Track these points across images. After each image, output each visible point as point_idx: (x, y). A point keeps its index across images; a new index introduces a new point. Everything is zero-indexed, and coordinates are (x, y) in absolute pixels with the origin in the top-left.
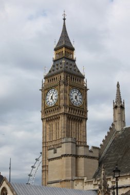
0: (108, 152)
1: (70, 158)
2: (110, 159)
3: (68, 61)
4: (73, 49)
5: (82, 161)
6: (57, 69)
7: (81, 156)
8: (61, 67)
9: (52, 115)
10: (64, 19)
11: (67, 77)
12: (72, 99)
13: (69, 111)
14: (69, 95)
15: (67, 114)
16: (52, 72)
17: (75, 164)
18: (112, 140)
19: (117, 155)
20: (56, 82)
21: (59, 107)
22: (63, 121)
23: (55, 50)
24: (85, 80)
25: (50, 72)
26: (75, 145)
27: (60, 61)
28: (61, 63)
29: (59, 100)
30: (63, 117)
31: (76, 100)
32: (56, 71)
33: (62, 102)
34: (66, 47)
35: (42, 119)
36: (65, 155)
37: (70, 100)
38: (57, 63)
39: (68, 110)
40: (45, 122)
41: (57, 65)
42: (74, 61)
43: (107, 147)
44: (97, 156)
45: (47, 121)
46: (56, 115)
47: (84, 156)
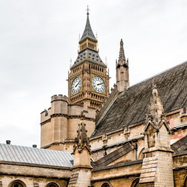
1: (59, 118)
3: (91, 52)
4: (96, 42)
6: (81, 59)
8: (84, 58)
9: (76, 102)
10: (88, 14)
11: (90, 66)
12: (95, 86)
13: (92, 97)
14: (91, 82)
15: (90, 99)
16: (77, 63)
20: (79, 72)
21: (83, 93)
23: (80, 43)
24: (107, 69)
25: (75, 63)
26: (66, 104)
27: (84, 53)
29: (82, 87)
32: (80, 61)
34: (89, 39)
36: (54, 115)
37: (92, 87)
38: (81, 54)
41: (81, 56)
42: (97, 52)
46: (80, 101)
47: (77, 116)
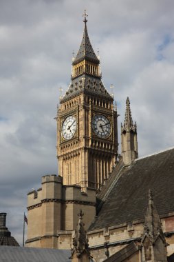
0: (111, 195)
1: (52, 204)
2: (111, 204)
3: (90, 79)
4: (97, 62)
5: (70, 208)
6: (76, 89)
7: (69, 201)
8: (81, 87)
9: (70, 151)
10: (86, 21)
11: (88, 99)
12: (96, 129)
13: (92, 145)
14: (91, 123)
15: (88, 149)
16: (70, 94)
17: (59, 213)
18: (117, 178)
19: (121, 199)
20: (74, 107)
21: (79, 140)
22: (83, 159)
23: (74, 64)
24: (114, 102)
25: (67, 93)
26: (60, 185)
27: (79, 79)
28: (81, 82)
29: (78, 130)
30: (83, 153)
31: (101, 130)
32: (75, 92)
33: (82, 133)
34: (88, 60)
35: (58, 157)
36: (46, 200)
37: (92, 131)
38: (75, 81)
39: (90, 143)
40: (61, 161)
41: (76, 84)
42: (99, 78)
43: (111, 187)
44: (94, 200)
45: (64, 160)
46: (75, 151)
47: (73, 201)
